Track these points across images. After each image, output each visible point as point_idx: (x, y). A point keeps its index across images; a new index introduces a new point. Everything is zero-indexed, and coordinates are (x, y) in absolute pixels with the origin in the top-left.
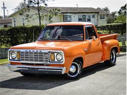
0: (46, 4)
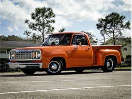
0: (120, 33)
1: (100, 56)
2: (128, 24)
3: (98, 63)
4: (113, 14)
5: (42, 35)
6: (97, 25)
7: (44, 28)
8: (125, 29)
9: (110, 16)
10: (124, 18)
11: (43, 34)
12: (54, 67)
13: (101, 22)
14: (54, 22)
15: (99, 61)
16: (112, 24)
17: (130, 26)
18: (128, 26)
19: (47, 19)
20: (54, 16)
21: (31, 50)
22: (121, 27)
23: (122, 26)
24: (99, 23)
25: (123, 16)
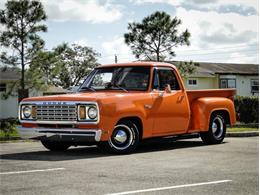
0: (172, 53)
1: (201, 111)
2: (186, 35)
3: (196, 126)
4: (157, 14)
5: (19, 56)
6: (127, 36)
7: (24, 42)
8: (179, 45)
9: (152, 18)
10: (179, 23)
11: (22, 54)
12: (120, 137)
13: (135, 30)
14: (44, 29)
15: (198, 123)
16: (155, 35)
17: (189, 39)
18: (186, 40)
19: (32, 24)
20: (44, 18)
21: (74, 103)
22: (173, 41)
23: (174, 39)
24: (130, 31)
25: (178, 19)
